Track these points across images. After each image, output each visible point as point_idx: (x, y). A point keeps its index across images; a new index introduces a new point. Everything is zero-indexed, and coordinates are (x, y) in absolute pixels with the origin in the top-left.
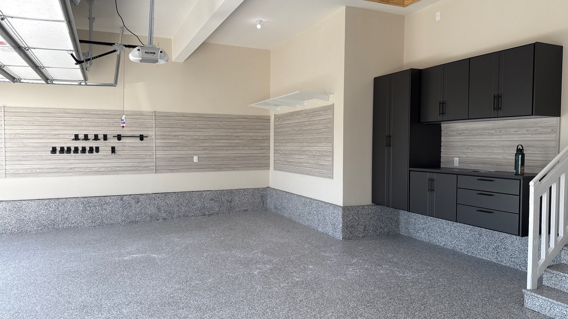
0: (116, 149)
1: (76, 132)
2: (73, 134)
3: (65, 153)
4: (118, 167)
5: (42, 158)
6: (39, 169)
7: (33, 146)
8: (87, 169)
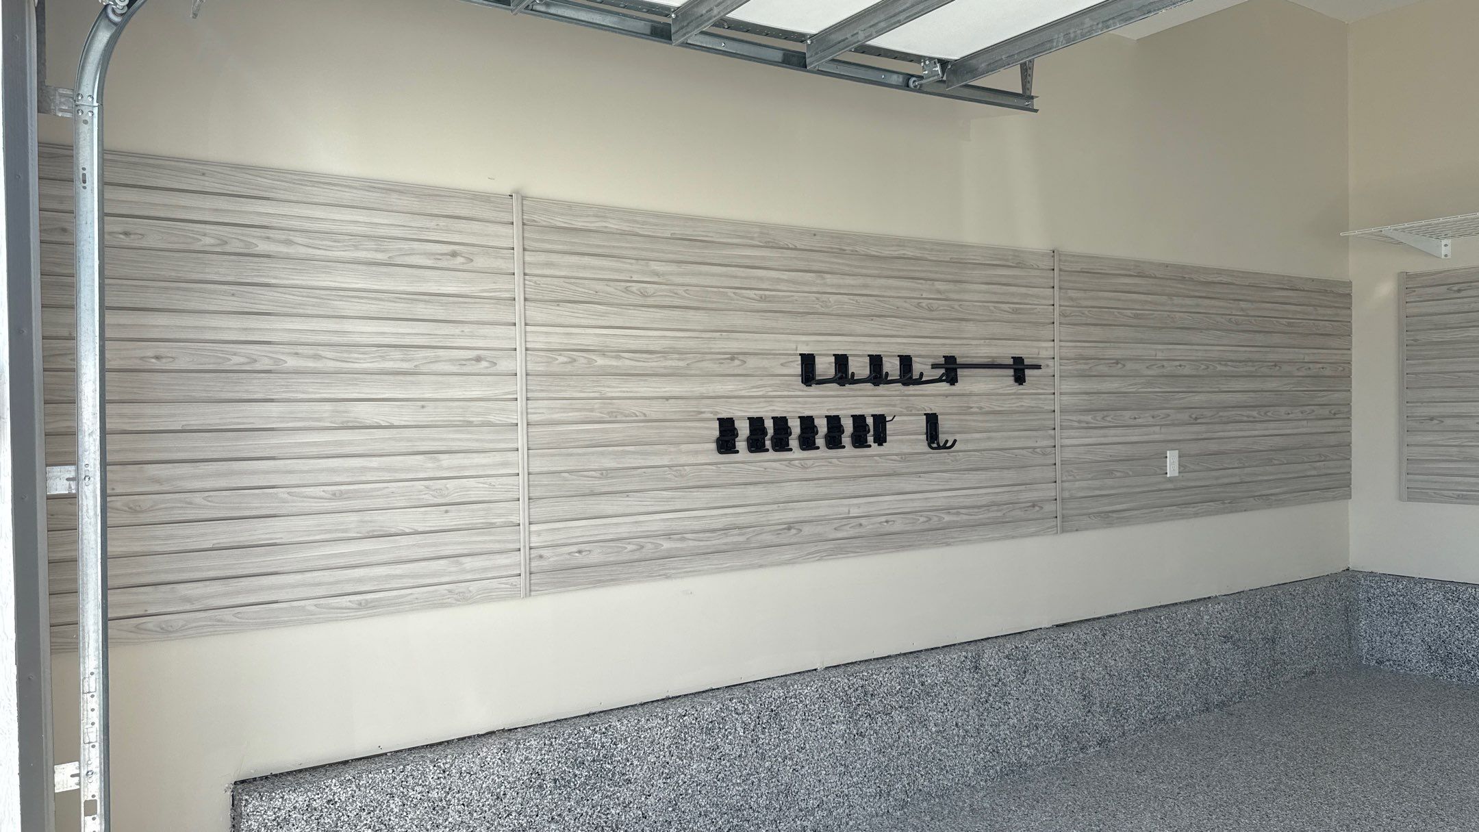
0: (944, 424)
1: (807, 343)
2: (795, 355)
3: (771, 450)
4: (948, 510)
5: (682, 476)
6: (668, 535)
7: (643, 418)
8: (847, 528)
